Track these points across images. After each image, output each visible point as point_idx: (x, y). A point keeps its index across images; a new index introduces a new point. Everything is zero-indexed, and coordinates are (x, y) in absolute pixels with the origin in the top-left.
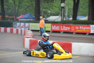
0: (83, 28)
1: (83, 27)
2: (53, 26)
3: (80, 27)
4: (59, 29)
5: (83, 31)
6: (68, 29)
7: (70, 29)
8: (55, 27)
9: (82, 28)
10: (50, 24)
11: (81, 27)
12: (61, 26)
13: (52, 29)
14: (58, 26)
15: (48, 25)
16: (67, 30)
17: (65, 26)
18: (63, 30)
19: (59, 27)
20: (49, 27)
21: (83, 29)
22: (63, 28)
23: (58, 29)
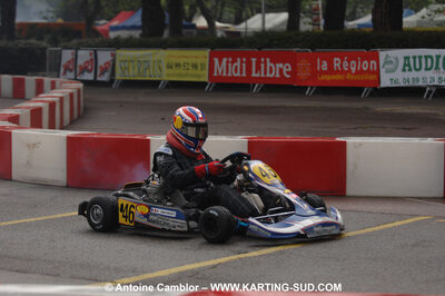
0: (345, 64)
1: (349, 61)
2: (216, 60)
3: (337, 63)
4: (244, 75)
5: (348, 76)
6: (281, 70)
7: (290, 69)
8: (228, 62)
9: (341, 66)
10: (206, 53)
11: (338, 59)
12: (254, 60)
13: (215, 74)
14: (239, 60)
15: (196, 57)
16: (278, 76)
17: (268, 60)
18: (263, 75)
19: (242, 62)
20: (199, 67)
21: (350, 71)
22: (262, 65)
23: (238, 74)
